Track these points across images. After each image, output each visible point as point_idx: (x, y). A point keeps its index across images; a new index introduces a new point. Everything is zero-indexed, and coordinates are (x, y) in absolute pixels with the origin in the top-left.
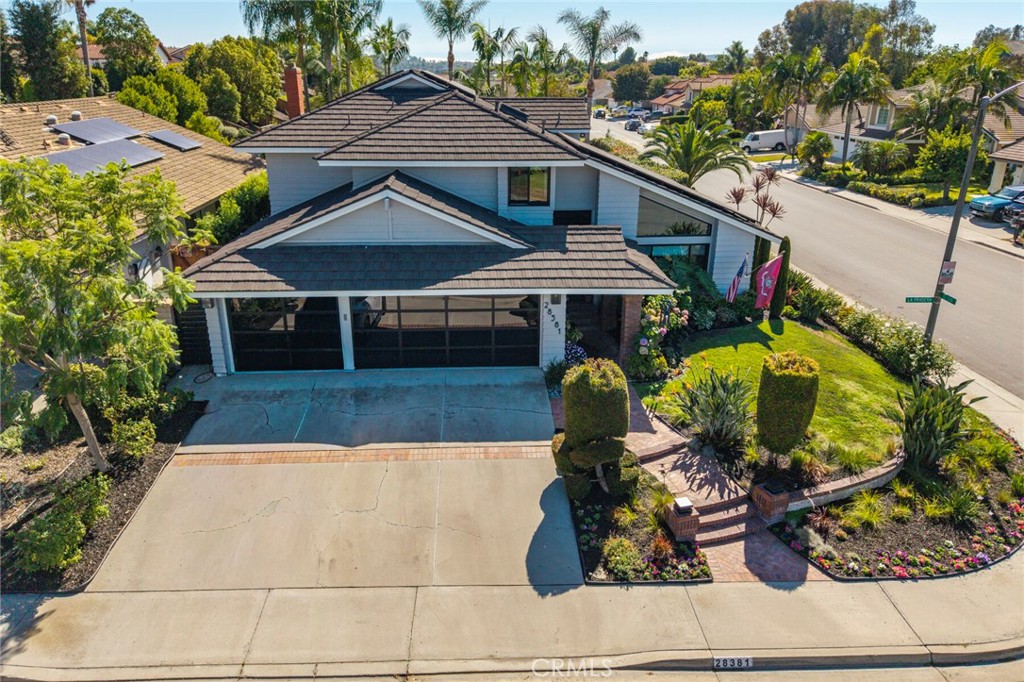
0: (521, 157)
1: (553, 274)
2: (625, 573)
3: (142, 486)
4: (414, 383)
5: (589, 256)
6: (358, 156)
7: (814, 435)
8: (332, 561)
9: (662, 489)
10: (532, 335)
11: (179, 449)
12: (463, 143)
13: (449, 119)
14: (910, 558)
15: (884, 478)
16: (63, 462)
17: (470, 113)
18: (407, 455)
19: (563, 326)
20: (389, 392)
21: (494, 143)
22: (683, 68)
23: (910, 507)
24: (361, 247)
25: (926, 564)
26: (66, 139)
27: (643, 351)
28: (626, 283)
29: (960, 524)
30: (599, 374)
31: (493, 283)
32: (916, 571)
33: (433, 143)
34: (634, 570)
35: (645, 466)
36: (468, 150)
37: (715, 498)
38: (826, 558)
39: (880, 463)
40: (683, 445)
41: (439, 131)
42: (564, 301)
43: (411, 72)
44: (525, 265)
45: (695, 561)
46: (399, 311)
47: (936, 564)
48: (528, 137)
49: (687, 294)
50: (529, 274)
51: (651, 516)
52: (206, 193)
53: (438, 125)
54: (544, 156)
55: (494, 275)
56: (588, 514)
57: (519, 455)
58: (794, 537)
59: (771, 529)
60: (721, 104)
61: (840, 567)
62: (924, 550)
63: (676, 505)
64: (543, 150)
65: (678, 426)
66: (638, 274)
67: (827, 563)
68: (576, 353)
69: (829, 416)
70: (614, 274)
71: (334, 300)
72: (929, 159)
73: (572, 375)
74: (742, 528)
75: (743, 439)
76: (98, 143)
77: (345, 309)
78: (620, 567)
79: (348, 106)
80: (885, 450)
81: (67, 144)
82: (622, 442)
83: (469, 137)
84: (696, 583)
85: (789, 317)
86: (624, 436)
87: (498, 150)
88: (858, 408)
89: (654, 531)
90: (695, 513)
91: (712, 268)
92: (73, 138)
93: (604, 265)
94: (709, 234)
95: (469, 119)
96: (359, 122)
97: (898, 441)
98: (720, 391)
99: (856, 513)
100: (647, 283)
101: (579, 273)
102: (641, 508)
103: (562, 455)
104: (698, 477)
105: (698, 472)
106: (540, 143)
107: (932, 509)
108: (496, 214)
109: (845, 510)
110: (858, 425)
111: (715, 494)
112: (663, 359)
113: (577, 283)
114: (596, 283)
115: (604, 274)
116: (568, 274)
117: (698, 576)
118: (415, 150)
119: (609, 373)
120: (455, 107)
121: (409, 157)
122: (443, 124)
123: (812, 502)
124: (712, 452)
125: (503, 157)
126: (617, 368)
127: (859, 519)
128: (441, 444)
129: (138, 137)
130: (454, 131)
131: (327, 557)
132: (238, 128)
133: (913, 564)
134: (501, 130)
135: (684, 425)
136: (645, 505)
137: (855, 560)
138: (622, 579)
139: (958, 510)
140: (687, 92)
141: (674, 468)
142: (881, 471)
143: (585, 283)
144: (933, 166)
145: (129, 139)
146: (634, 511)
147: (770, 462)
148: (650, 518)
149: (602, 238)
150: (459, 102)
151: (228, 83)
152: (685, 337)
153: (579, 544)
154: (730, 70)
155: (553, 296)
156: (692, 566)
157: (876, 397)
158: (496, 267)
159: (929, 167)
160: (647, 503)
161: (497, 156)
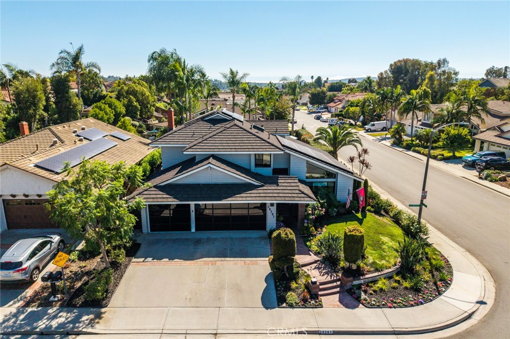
0: (260, 150)
1: (271, 195)
2: (292, 304)
3: (122, 273)
4: (218, 237)
5: (285, 188)
6: (198, 150)
7: (368, 257)
8: (190, 299)
9: (308, 276)
10: (264, 218)
11: (134, 260)
12: (238, 144)
13: (233, 134)
14: (395, 301)
15: (391, 273)
16: (93, 264)
17: (241, 132)
18: (216, 263)
19: (275, 215)
20: (209, 240)
21: (249, 144)
22: (344, 87)
23: (398, 284)
24: (199, 185)
25: (400, 303)
26: (82, 139)
27: (306, 225)
28: (298, 199)
29: (416, 290)
30: (285, 233)
31: (248, 199)
32: (395, 305)
33: (226, 145)
34: (295, 303)
35: (303, 268)
36: (240, 147)
37: (329, 279)
38: (364, 300)
39: (390, 268)
40: (318, 261)
41: (229, 139)
42: (275, 205)
43: (218, 113)
44: (260, 191)
45: (317, 301)
46: (213, 209)
47: (404, 303)
48: (263, 142)
49: (324, 202)
50: (262, 195)
51: (303, 285)
52: (135, 159)
53: (228, 137)
54: (268, 150)
55: (249, 195)
56: (280, 284)
57: (257, 264)
58: (354, 293)
59: (347, 291)
60: (358, 109)
61: (369, 303)
62: (400, 298)
63: (311, 281)
64: (268, 147)
65: (317, 254)
66: (303, 195)
67: (364, 302)
68: (280, 225)
69: (375, 250)
70: (294, 195)
71: (189, 205)
72: (445, 139)
73: (275, 234)
74: (338, 289)
75: (340, 258)
76: (93, 140)
77: (193, 208)
78: (290, 302)
79: (193, 127)
80: (393, 263)
81: (82, 141)
82: (293, 259)
83: (240, 142)
84: (317, 308)
85: (369, 211)
86: (294, 256)
87: (251, 147)
88: (387, 247)
89: (304, 290)
90: (318, 284)
91: (336, 192)
92: (85, 138)
93: (290, 192)
94: (335, 178)
95: (240, 134)
96: (198, 134)
97: (399, 260)
98: (331, 240)
99: (378, 285)
100: (306, 199)
101: (281, 195)
102: (300, 282)
103: (272, 264)
104: (323, 271)
105: (324, 270)
106: (267, 144)
107: (406, 284)
108: (250, 170)
109: (374, 284)
110: (385, 254)
111: (329, 277)
112: (313, 228)
113: (280, 198)
114: (287, 199)
115: (290, 195)
116: (276, 195)
117: (318, 305)
118: (220, 147)
119: (288, 233)
120: (235, 129)
121: (218, 150)
122: (230, 137)
123: (362, 281)
124: (328, 264)
125: (253, 150)
126: (291, 231)
127: (378, 287)
128: (228, 259)
129: (107, 135)
130: (235, 139)
131: (188, 297)
132: (138, 122)
133: (396, 303)
134: (252, 139)
135: (319, 253)
136: (301, 281)
137: (374, 301)
138: (291, 306)
139: (416, 284)
140: (344, 101)
141: (315, 268)
142: (390, 270)
143: (283, 198)
144: (446, 142)
145: (103, 137)
146: (297, 283)
147: (349, 267)
148: (303, 286)
149: (290, 181)
150: (237, 127)
151: (135, 102)
152: (324, 219)
153: (277, 294)
154: (365, 89)
155: (271, 203)
156: (316, 302)
157: (395, 243)
158: (249, 192)
159: (445, 142)
160: (302, 281)
161: (250, 150)
